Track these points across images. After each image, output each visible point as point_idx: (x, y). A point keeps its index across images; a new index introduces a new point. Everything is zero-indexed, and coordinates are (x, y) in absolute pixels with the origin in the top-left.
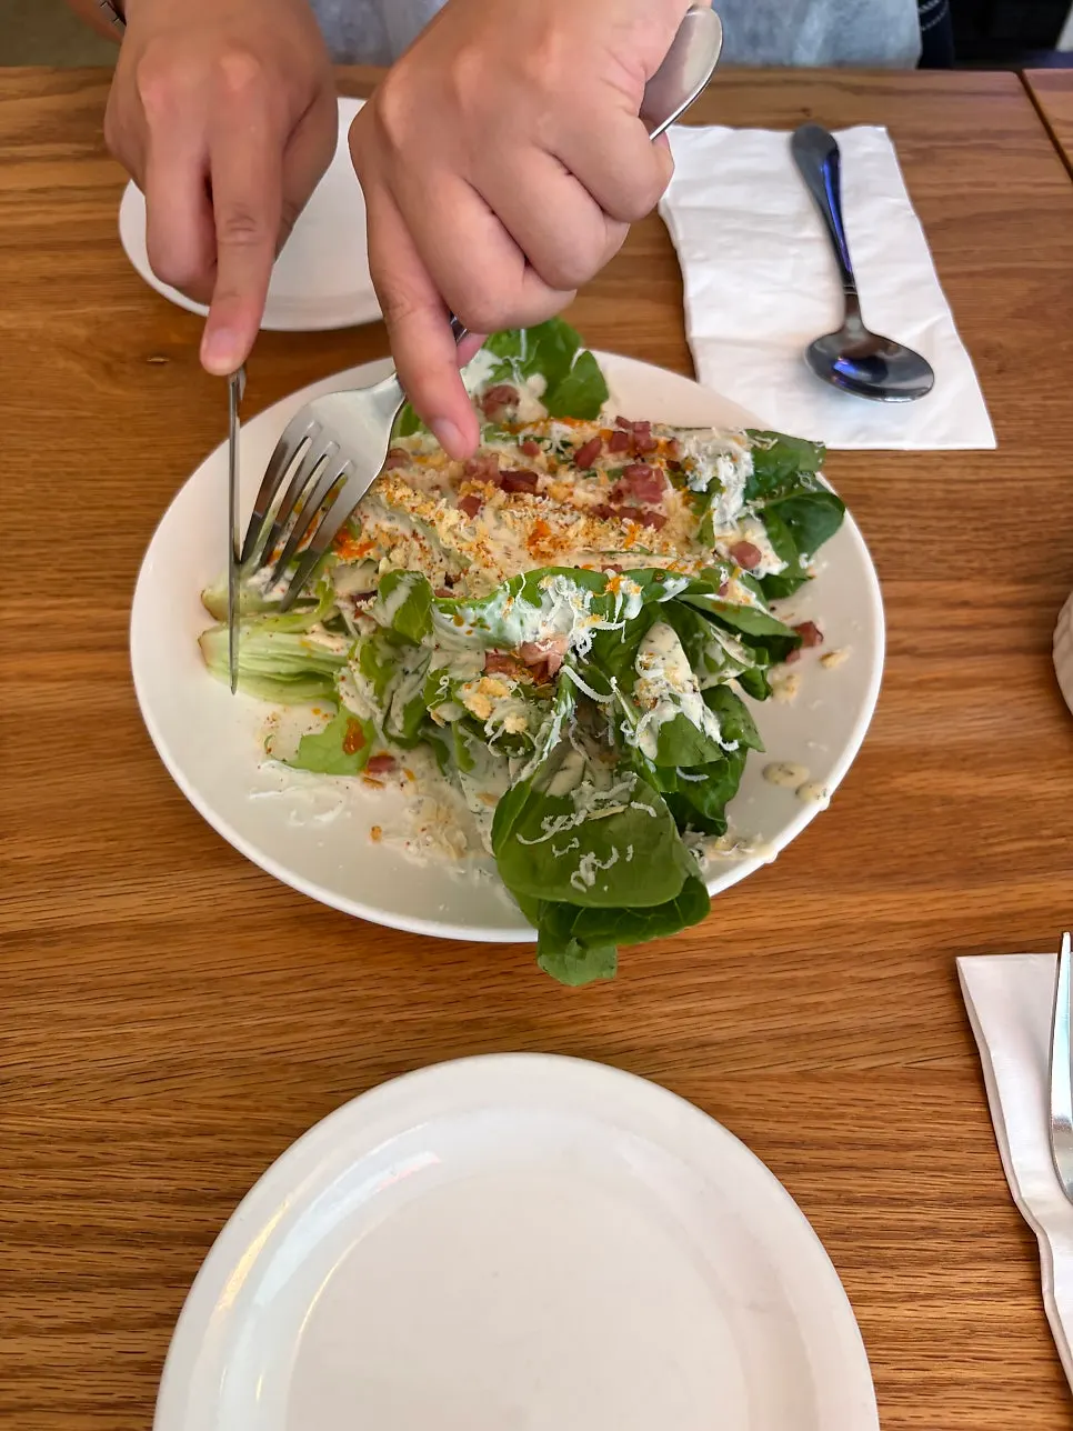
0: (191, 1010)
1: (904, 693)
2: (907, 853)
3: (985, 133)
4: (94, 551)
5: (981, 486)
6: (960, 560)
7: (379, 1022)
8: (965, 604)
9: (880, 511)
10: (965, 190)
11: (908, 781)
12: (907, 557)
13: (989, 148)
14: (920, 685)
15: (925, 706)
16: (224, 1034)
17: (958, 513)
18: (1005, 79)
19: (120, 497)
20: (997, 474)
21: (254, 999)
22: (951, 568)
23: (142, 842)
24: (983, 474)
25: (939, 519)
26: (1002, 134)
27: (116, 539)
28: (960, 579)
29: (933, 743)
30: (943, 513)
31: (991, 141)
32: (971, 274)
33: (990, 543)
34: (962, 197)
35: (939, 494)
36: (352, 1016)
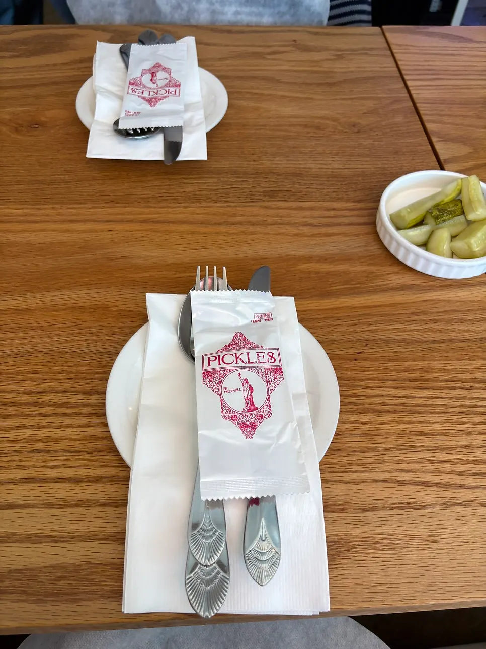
0: (32, 336)
1: (306, 238)
2: (300, 289)
3: (363, 49)
4: (8, 190)
5: (346, 170)
6: (334, 195)
7: (102, 340)
8: (334, 209)
9: (305, 178)
10: (353, 69)
11: (303, 266)
12: (314, 194)
13: (366, 54)
14: (313, 236)
15: (314, 243)
16: (44, 343)
17: (335, 179)
18: (377, 29)
19: (18, 173)
20: (352, 166)
21: (56, 332)
22: (330, 197)
23: (19, 284)
24: (347, 166)
25: (328, 181)
26: (372, 49)
27: (16, 186)
28: (333, 201)
29: (315, 254)
30: (330, 179)
31: (366, 52)
32: (352, 99)
33: (347, 189)
34: (352, 72)
35: (330, 173)
36: (91, 338)
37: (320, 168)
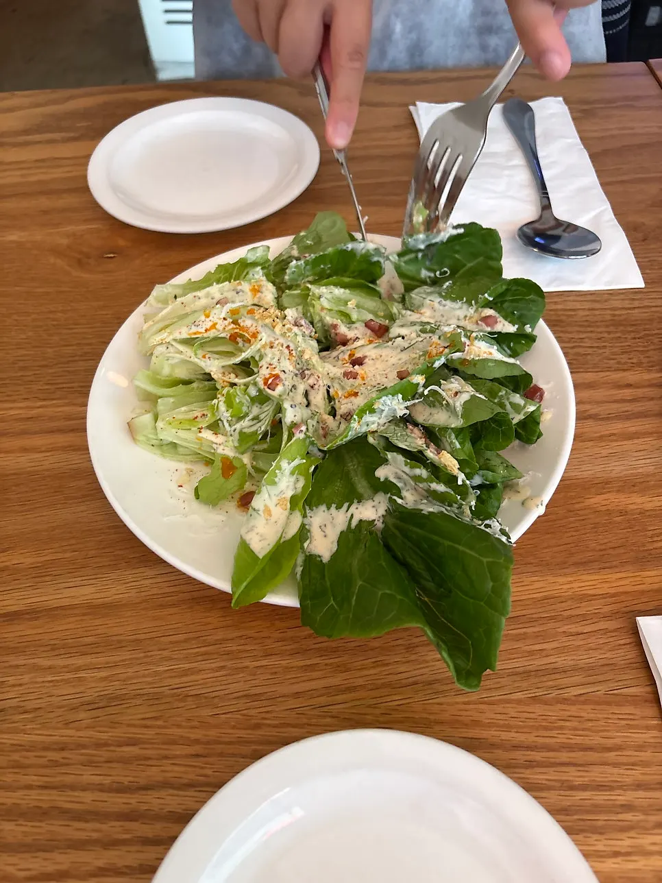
0: (123, 661)
1: (591, 444)
2: (599, 547)
3: (626, 98)
4: (68, 371)
5: (636, 311)
6: (624, 358)
7: (247, 667)
8: (629, 386)
9: (570, 329)
10: (615, 132)
11: (596, 500)
12: (589, 357)
13: (632, 107)
14: (601, 438)
15: (605, 452)
16: (144, 676)
17: (622, 328)
18: (640, 65)
19: (84, 338)
20: (646, 303)
21: (165, 653)
22: (619, 363)
23: (93, 552)
24: (636, 304)
25: (609, 333)
26: (638, 98)
27: (81, 363)
28: (624, 370)
29: (613, 475)
30: (612, 329)
31: (630, 102)
32: (622, 182)
33: (645, 347)
34: (613, 136)
35: (609, 318)
36: (229, 664)
37: (589, 309)
